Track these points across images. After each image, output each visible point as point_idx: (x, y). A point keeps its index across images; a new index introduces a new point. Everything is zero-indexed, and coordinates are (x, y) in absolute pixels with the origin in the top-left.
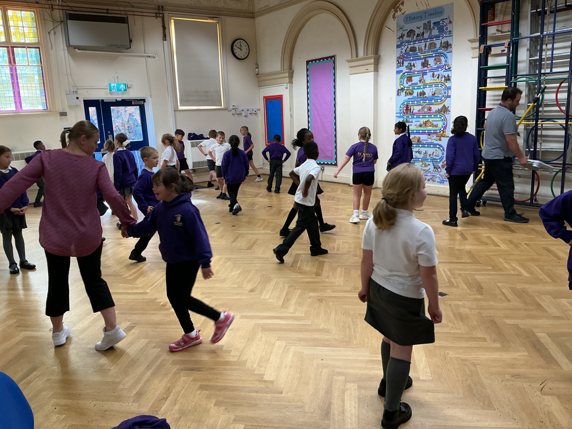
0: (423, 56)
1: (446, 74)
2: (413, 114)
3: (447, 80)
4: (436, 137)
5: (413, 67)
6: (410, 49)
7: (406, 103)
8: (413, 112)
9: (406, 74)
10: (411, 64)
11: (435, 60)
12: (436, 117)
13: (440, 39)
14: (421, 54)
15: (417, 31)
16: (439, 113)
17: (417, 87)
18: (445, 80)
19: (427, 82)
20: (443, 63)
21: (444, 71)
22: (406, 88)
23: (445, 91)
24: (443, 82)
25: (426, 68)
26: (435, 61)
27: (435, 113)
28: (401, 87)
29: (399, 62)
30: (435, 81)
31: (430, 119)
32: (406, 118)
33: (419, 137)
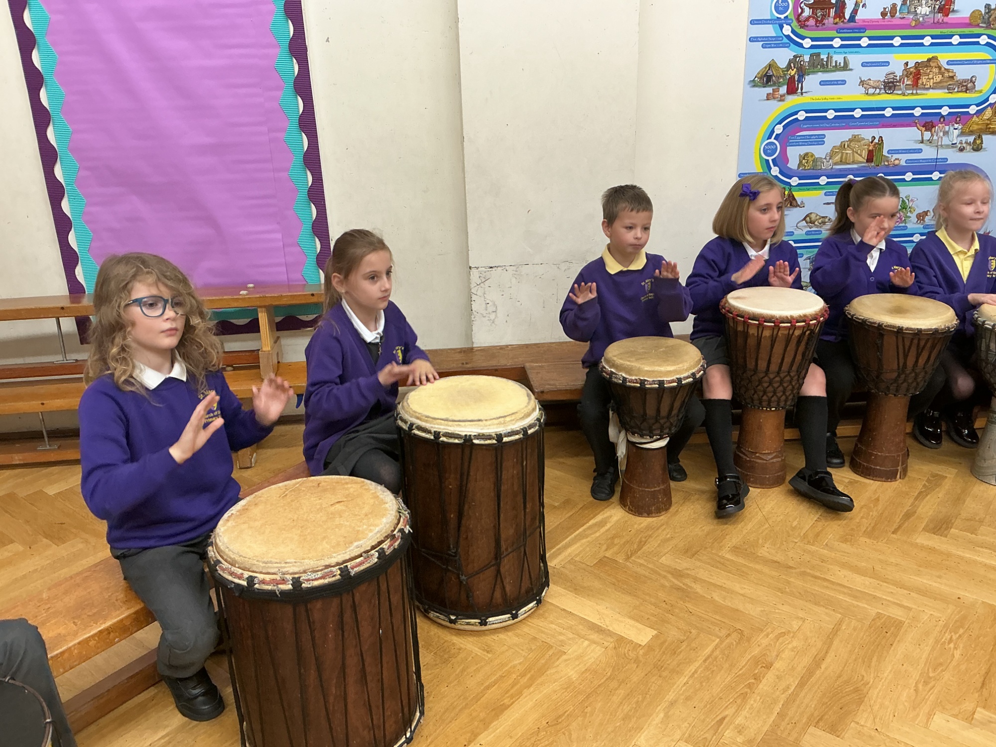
2: (853, 30)
4: (962, 134)
16: (988, 27)
27: (969, 25)
31: (939, 55)
32: (812, 47)
33: (876, 141)
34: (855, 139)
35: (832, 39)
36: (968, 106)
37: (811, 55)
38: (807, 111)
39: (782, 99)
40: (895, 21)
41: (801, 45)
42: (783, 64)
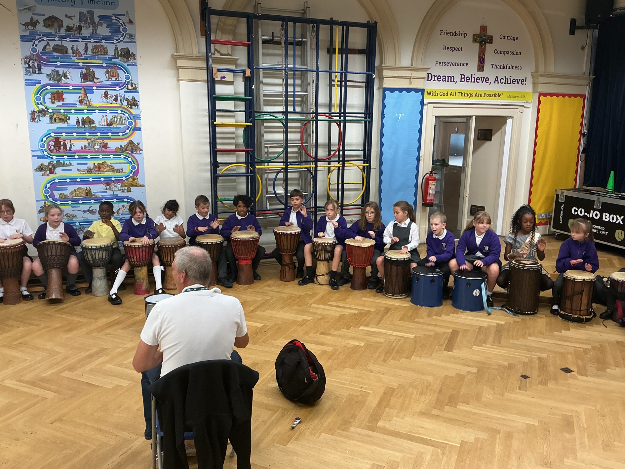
0: (83, 63)
1: (130, 96)
2: (71, 153)
3: (132, 105)
4: (122, 186)
5: (63, 78)
6: (53, 48)
7: (53, 134)
8: (70, 149)
9: (49, 87)
10: (58, 72)
11: (107, 72)
12: (117, 157)
13: (113, 43)
14: (77, 59)
15: (66, 22)
16: (123, 152)
17: (75, 110)
18: (128, 104)
19: (95, 104)
20: (123, 79)
21: (125, 92)
22: (50, 111)
23: (130, 120)
24: (126, 107)
25: (90, 83)
26: (107, 75)
27: (116, 152)
28: (39, 108)
29: (29, 65)
30: (109, 105)
31: (107, 161)
32: (56, 159)
33: (88, 189)
34: (79, 188)
35: (64, 156)
36: (122, 177)
37: (57, 161)
38: (58, 179)
39: (48, 175)
40: (86, 150)
41: (52, 158)
42: (47, 164)
